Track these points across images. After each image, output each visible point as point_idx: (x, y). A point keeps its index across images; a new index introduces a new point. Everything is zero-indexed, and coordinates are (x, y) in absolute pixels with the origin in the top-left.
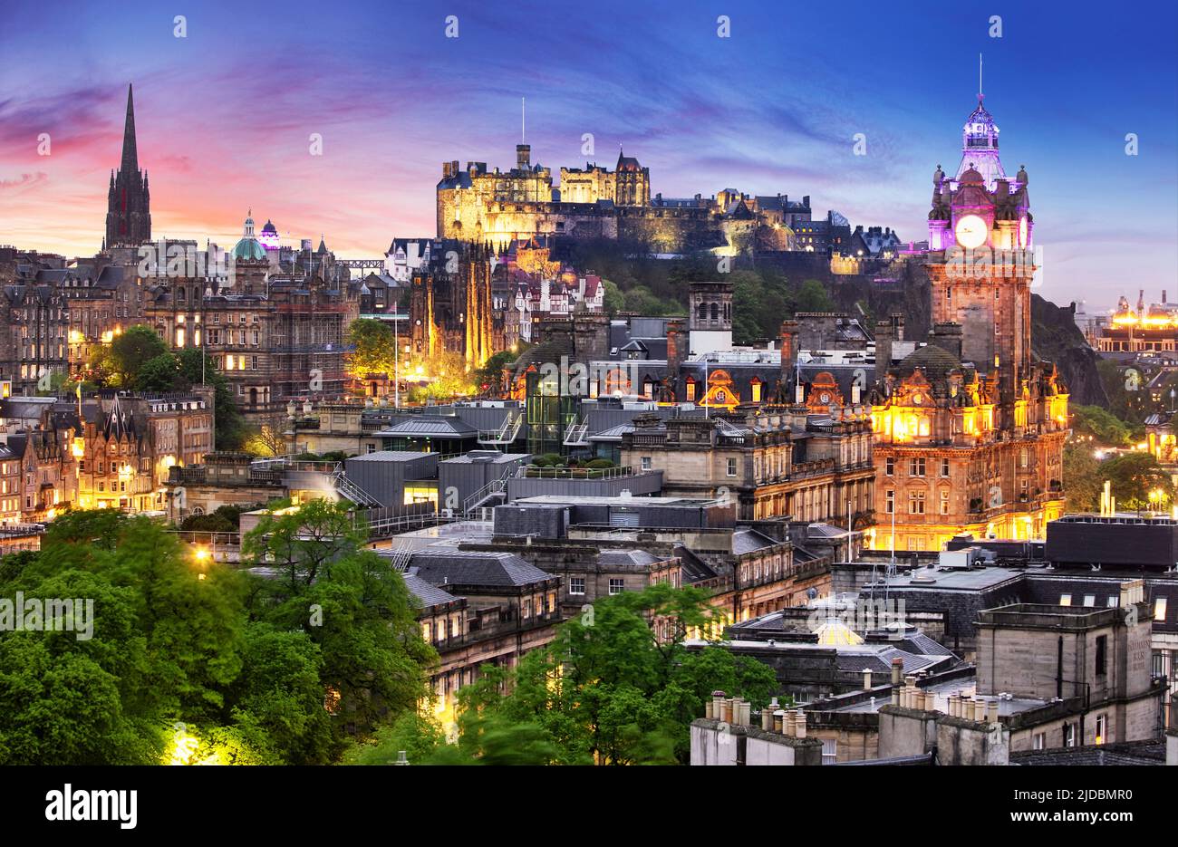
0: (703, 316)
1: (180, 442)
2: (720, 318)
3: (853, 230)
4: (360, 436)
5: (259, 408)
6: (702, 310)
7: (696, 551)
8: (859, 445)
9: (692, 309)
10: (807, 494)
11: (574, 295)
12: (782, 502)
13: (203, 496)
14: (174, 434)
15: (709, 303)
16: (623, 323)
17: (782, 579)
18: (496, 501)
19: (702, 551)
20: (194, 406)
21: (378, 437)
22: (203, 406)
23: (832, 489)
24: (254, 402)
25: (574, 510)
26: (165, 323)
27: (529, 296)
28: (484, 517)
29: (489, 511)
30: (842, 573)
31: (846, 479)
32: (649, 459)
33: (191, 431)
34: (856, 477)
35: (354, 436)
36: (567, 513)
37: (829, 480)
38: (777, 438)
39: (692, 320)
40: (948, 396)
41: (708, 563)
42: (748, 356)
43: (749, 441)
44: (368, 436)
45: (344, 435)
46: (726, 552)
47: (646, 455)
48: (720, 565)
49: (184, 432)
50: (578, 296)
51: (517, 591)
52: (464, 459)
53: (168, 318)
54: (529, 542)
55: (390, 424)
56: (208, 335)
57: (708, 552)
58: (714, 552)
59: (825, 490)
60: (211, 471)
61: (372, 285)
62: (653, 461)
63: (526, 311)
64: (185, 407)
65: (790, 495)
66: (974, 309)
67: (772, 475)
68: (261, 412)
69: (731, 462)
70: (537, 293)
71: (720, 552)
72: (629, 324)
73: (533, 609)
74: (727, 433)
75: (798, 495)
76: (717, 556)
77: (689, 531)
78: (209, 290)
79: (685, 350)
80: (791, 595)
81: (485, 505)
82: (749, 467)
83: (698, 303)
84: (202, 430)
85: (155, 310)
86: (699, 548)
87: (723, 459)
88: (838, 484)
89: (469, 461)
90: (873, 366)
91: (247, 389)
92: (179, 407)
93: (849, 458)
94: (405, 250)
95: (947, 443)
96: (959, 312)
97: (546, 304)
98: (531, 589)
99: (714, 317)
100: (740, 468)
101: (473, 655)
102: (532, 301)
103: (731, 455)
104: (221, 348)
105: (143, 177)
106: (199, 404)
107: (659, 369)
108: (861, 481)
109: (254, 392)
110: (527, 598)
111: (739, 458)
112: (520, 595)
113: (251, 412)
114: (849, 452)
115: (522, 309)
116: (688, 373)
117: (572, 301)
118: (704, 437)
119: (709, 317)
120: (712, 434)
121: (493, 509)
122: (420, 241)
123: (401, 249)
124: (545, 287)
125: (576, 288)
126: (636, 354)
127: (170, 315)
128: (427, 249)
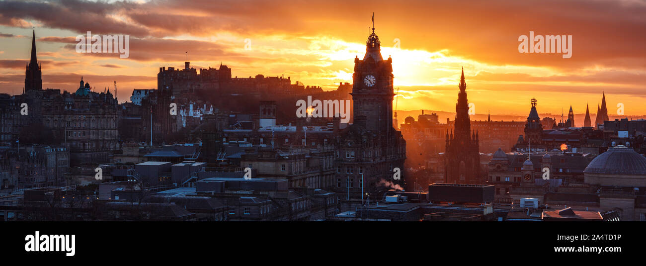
0: (265, 114)
1: (57, 163)
2: (271, 114)
3: (305, 87)
4: (139, 156)
5: (86, 151)
6: (264, 111)
7: (274, 198)
8: (329, 161)
9: (261, 111)
10: (311, 179)
11: (202, 110)
12: (302, 182)
13: (80, 179)
14: (54, 160)
15: (267, 108)
16: (234, 116)
17: (307, 210)
18: (193, 180)
19: (277, 198)
20: (62, 150)
21: (146, 157)
22: (65, 149)
23: (320, 177)
24: (84, 149)
25: (227, 182)
26: (50, 119)
27: (185, 111)
28: (189, 186)
29: (191, 184)
30: (345, 204)
31: (325, 173)
32: (251, 164)
33: (61, 159)
34: (328, 173)
35: (136, 156)
36: (224, 183)
37: (318, 174)
38: (300, 157)
39: (260, 115)
40: (362, 143)
41: (279, 203)
42: (283, 128)
43: (290, 158)
44: (142, 156)
45: (132, 156)
46: (286, 199)
47: (250, 163)
48: (284, 204)
49: (58, 159)
50: (203, 110)
51: (213, 212)
52: (181, 164)
53: (51, 117)
54: (213, 194)
55: (150, 152)
56: (66, 124)
57: (279, 199)
58: (281, 199)
59: (317, 177)
60: (83, 169)
61: (126, 106)
62: (253, 165)
63: (184, 116)
64: (59, 150)
65: (305, 179)
66: (370, 110)
67: (298, 171)
68: (87, 152)
69: (284, 166)
70: (188, 110)
71: (284, 199)
72: (236, 116)
73: (219, 218)
74: (281, 155)
75: (307, 179)
76: (283, 200)
77: (272, 191)
78: (66, 107)
79: (258, 126)
80: (310, 216)
81: (189, 181)
82: (290, 168)
83: (263, 108)
84: (65, 159)
85: (46, 114)
86: (276, 197)
87: (280, 164)
88: (322, 175)
89: (184, 165)
90: (332, 132)
91: (82, 144)
92: (56, 150)
93: (326, 166)
94: (140, 93)
95: (362, 161)
96: (365, 111)
97: (191, 113)
98: (218, 211)
99: (269, 114)
100: (287, 168)
102: (186, 112)
103: (283, 163)
104: (70, 128)
105: (39, 65)
106: (64, 149)
107: (249, 133)
108: (330, 175)
109: (84, 145)
110: (217, 214)
111: (286, 164)
112: (215, 213)
113: (83, 152)
114: (326, 163)
115: (183, 115)
116: (260, 135)
117: (201, 113)
118: (273, 156)
119: (267, 113)
120: (276, 155)
121: (193, 183)
122: (145, 90)
123: (139, 93)
124: (191, 107)
125: (203, 107)
126: (239, 127)
127: (53, 116)
128: (148, 93)
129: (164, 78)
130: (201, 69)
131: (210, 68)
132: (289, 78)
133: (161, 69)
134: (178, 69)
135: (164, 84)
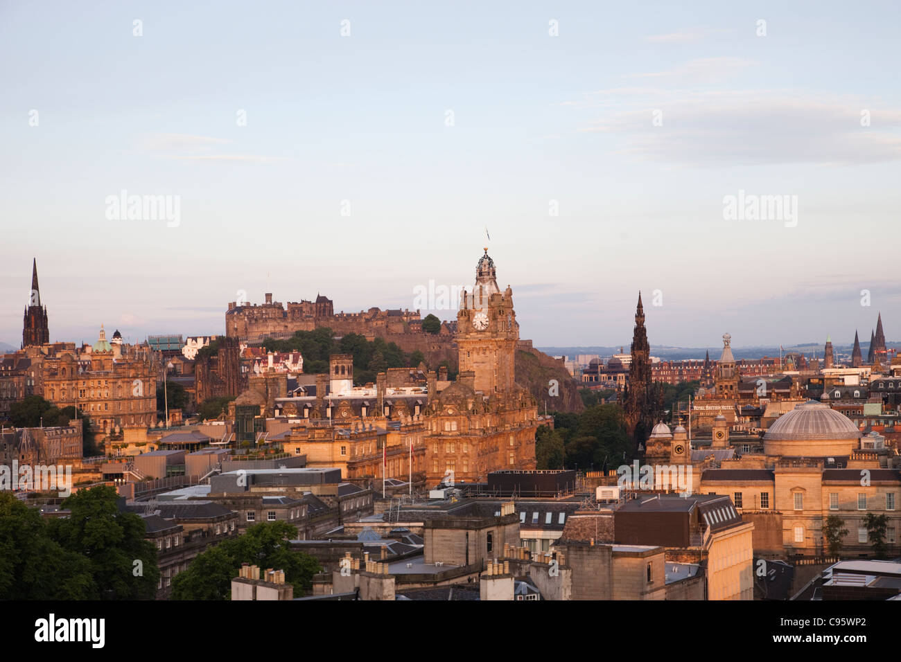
0: (337, 372)
2: (346, 373)
4: (146, 443)
6: (337, 369)
7: (318, 496)
9: (331, 369)
11: (286, 363)
15: (340, 365)
16: (294, 378)
19: (322, 496)
20: (70, 432)
22: (76, 432)
23: (400, 461)
25: (254, 477)
26: (54, 388)
27: (262, 365)
28: (207, 483)
33: (69, 445)
37: (399, 456)
38: (368, 435)
39: (332, 375)
40: (467, 409)
41: (324, 502)
42: (361, 393)
43: (353, 436)
44: (151, 442)
45: (137, 443)
46: (334, 496)
47: (298, 446)
48: (331, 502)
49: (65, 446)
50: (288, 364)
53: (57, 385)
54: (225, 494)
55: (162, 436)
56: (79, 393)
57: (325, 496)
58: (328, 496)
59: (397, 462)
62: (301, 449)
64: (65, 433)
65: (376, 465)
66: (481, 363)
67: (366, 454)
69: (343, 448)
70: (266, 363)
71: (331, 496)
72: (298, 377)
73: (221, 529)
74: (340, 433)
76: (330, 498)
77: (314, 485)
78: (80, 369)
79: (328, 391)
81: (209, 476)
82: (352, 450)
83: (334, 366)
84: (75, 444)
85: (49, 381)
86: (320, 494)
87: (338, 446)
89: (202, 453)
90: (426, 395)
91: (102, 421)
92: (62, 433)
94: (196, 341)
95: (467, 434)
96: (473, 364)
98: (222, 518)
99: (343, 373)
100: (348, 451)
101: (187, 555)
102: (263, 367)
103: (343, 445)
104: (85, 400)
105: (44, 309)
106: (73, 431)
107: (313, 401)
108: (417, 456)
109: (105, 423)
110: (218, 524)
111: (347, 445)
112: (214, 522)
115: (258, 372)
116: (328, 404)
117: (285, 366)
118: (328, 435)
119: (340, 372)
122: (204, 337)
123: (194, 342)
124: (271, 358)
125: (288, 358)
126: (302, 393)
127: (58, 383)
128: (208, 341)
129: (235, 319)
130: (289, 303)
131: (303, 301)
132: (418, 311)
133: (230, 305)
134: (255, 305)
135: (236, 327)
